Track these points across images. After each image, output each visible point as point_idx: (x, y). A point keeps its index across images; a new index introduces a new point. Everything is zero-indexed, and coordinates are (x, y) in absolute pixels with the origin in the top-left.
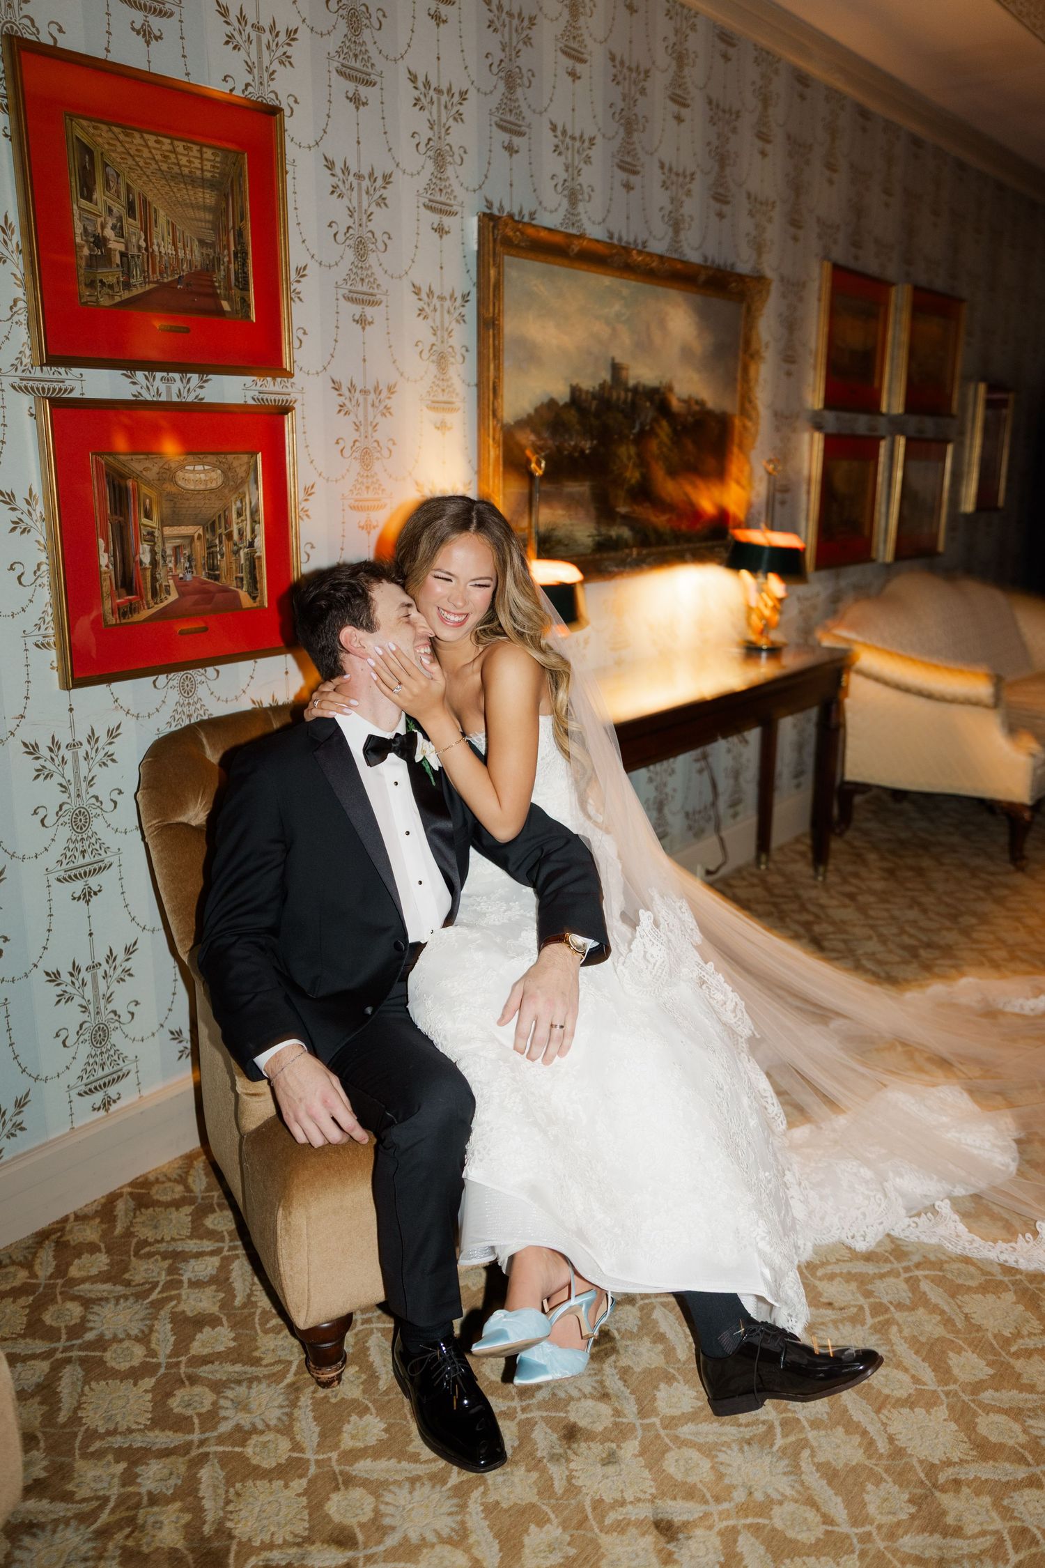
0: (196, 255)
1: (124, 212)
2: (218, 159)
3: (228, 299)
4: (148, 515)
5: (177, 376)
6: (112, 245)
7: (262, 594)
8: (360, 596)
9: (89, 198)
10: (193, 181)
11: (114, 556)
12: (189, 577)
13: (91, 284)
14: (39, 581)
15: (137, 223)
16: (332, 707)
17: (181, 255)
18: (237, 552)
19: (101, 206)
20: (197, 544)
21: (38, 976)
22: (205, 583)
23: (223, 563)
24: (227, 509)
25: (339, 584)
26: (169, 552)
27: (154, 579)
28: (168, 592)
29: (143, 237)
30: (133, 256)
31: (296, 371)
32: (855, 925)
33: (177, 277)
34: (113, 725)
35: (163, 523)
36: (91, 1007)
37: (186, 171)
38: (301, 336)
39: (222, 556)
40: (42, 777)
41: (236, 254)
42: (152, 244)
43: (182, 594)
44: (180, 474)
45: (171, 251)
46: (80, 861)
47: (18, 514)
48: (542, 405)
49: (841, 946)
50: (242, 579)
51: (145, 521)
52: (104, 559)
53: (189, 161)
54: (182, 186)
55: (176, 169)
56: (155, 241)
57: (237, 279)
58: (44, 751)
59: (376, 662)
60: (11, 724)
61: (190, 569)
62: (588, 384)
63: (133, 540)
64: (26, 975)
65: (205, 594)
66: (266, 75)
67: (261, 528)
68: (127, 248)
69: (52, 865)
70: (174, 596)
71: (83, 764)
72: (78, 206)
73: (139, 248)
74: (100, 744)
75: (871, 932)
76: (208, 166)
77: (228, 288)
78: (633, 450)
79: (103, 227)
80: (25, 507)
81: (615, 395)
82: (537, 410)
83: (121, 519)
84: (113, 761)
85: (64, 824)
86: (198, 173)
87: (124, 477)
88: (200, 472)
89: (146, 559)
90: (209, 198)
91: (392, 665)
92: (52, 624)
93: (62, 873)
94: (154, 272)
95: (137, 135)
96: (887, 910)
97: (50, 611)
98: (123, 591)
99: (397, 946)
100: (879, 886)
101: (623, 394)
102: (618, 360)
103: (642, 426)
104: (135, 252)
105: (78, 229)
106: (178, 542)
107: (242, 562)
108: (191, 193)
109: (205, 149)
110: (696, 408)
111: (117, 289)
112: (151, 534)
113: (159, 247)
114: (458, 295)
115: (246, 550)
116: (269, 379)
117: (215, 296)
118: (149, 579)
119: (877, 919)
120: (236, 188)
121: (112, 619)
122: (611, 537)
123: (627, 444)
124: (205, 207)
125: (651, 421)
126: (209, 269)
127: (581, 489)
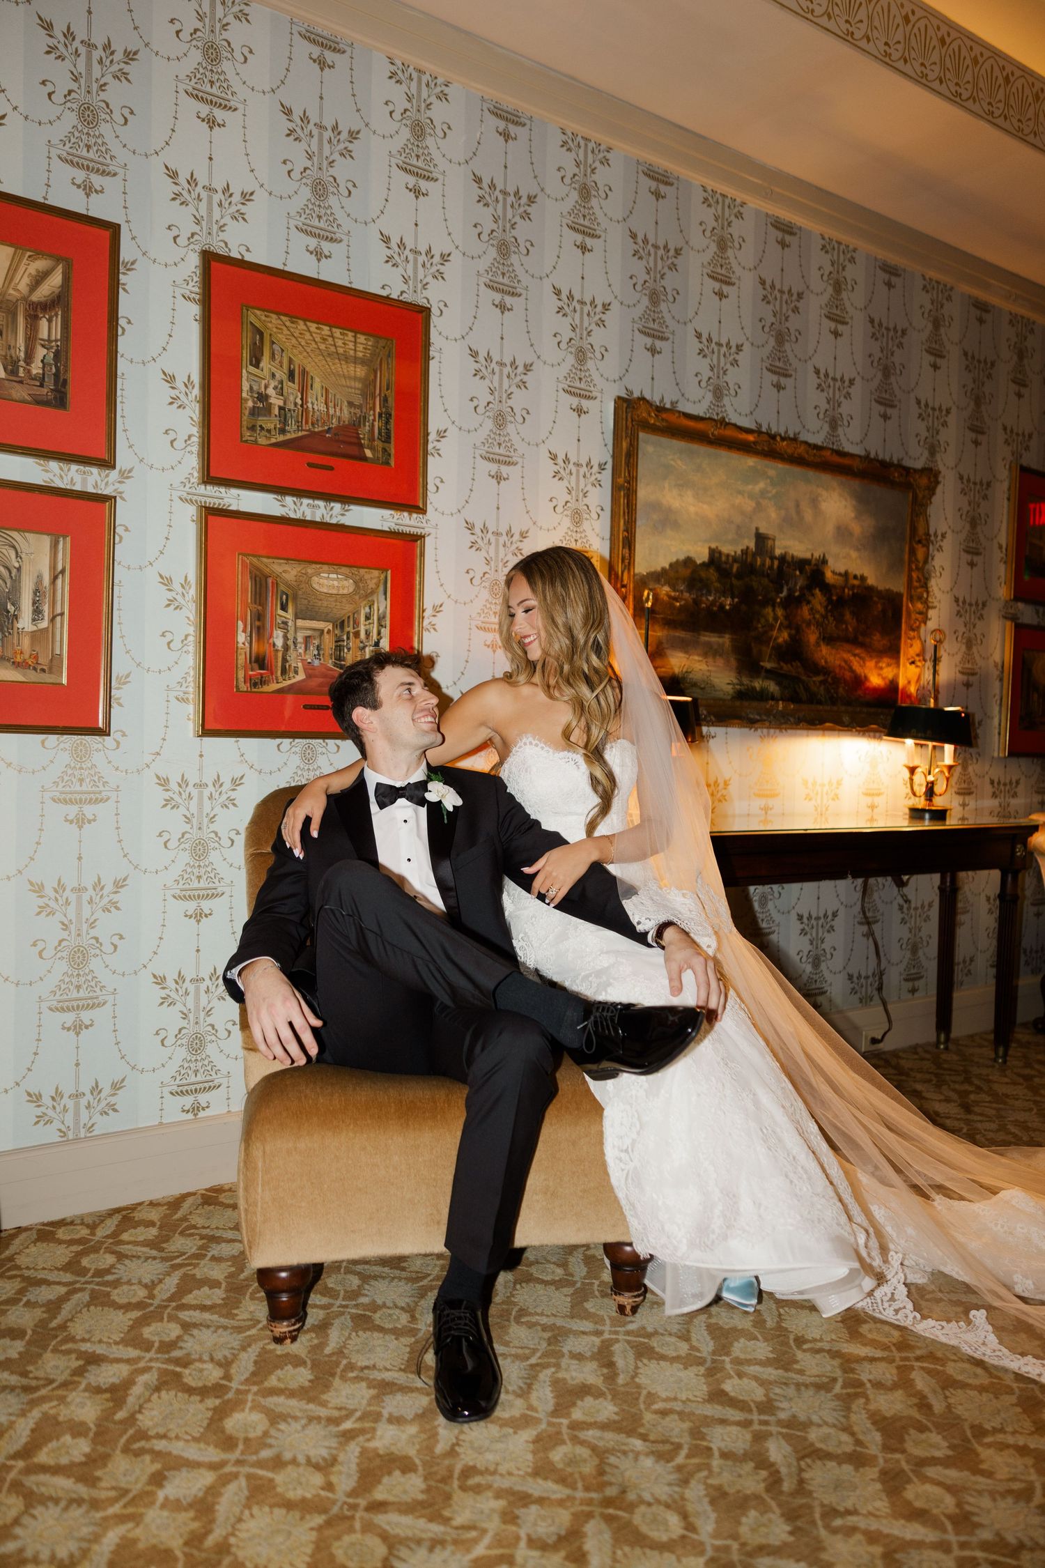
0: (346, 414)
1: (285, 378)
2: (370, 343)
3: (372, 448)
4: (284, 608)
5: (320, 503)
6: (272, 401)
9: (257, 366)
10: (346, 359)
11: (251, 638)
12: (316, 663)
13: (253, 428)
14: (186, 649)
15: (296, 386)
17: (331, 411)
18: (364, 648)
19: (266, 373)
20: (326, 636)
21: (146, 978)
22: (331, 670)
24: (357, 612)
26: (300, 639)
27: (285, 660)
28: (296, 672)
29: (300, 397)
31: (430, 508)
33: (326, 427)
34: (237, 774)
35: (297, 617)
36: (191, 1016)
37: (341, 351)
38: (439, 484)
39: (349, 649)
40: (170, 808)
41: (380, 415)
42: (307, 403)
43: (309, 676)
44: (315, 579)
45: (323, 408)
46: (196, 885)
47: (172, 593)
48: (677, 561)
51: (280, 612)
52: (242, 638)
53: (344, 343)
54: (337, 362)
55: (333, 349)
56: (310, 401)
57: (380, 433)
58: (175, 787)
60: (149, 759)
61: (318, 656)
62: (729, 549)
64: (135, 973)
66: (420, 286)
67: (386, 632)
69: (170, 883)
70: (301, 676)
71: (206, 802)
72: (247, 371)
73: (296, 404)
74: (224, 789)
76: (360, 348)
77: (372, 439)
78: (780, 612)
79: (266, 387)
80: (181, 591)
81: (759, 561)
82: (671, 565)
83: (260, 608)
84: (234, 805)
85: (186, 851)
86: (352, 353)
87: (266, 577)
88: (333, 579)
89: (279, 643)
90: (360, 371)
92: (192, 684)
93: (180, 893)
94: (307, 423)
95: (301, 322)
97: (192, 673)
98: (256, 666)
101: (768, 562)
102: (762, 531)
103: (791, 591)
104: (292, 407)
105: (245, 386)
106: (309, 633)
108: (345, 367)
109: (359, 336)
110: (856, 582)
112: (285, 623)
113: (313, 405)
114: (595, 463)
116: (406, 514)
117: (361, 446)
118: (280, 659)
121: (243, 687)
122: (754, 688)
123: (774, 606)
124: (355, 378)
125: (802, 589)
126: (355, 425)
127: (721, 640)
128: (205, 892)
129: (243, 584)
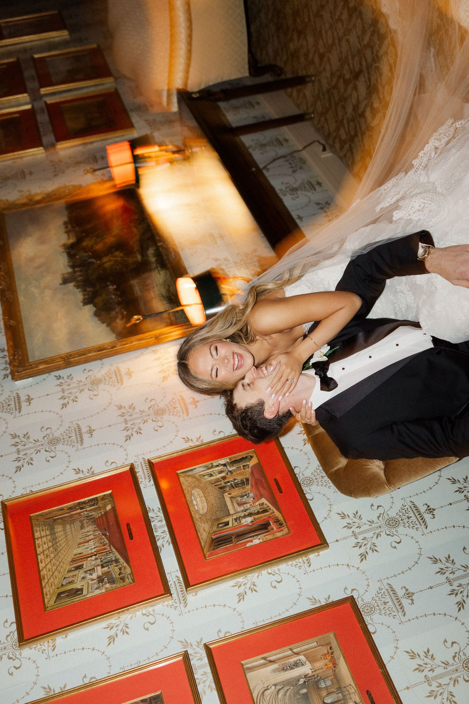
0: (90, 528)
1: (82, 571)
2: (38, 529)
3: (105, 507)
4: (227, 524)
5: (152, 524)
6: (100, 573)
7: (248, 453)
8: (246, 413)
9: (81, 590)
10: (54, 540)
11: (253, 536)
12: (251, 495)
13: (123, 579)
14: (277, 572)
15: (84, 563)
16: (309, 412)
17: (92, 537)
18: (230, 472)
20: (233, 495)
22: (252, 485)
23: (239, 478)
24: (210, 482)
25: (243, 425)
26: (242, 508)
29: (90, 558)
30: (102, 561)
31: (128, 463)
32: (341, 52)
33: (103, 537)
34: (339, 517)
35: (229, 514)
37: (50, 544)
38: (110, 463)
39: (235, 479)
40: (376, 548)
41: (82, 508)
42: (92, 553)
43: (261, 496)
44: (201, 512)
45: (91, 543)
46: (414, 518)
47: (247, 590)
49: (357, 59)
50: (244, 466)
51: (231, 525)
52: (256, 541)
53: (45, 543)
54: (58, 544)
55: (51, 549)
56: (90, 552)
57: (93, 505)
58: (362, 550)
59: (279, 396)
60: (353, 570)
61: (247, 495)
62: (79, 296)
63: (242, 529)
65: (257, 484)
68: (99, 565)
69: (420, 533)
70: (264, 500)
71: (363, 528)
73: (96, 559)
74: (351, 522)
75: (344, 41)
76: (43, 533)
77: (99, 508)
78: (105, 259)
79: (93, 580)
80: (243, 587)
81: (80, 278)
83: (233, 537)
84: (357, 513)
85: (397, 531)
86: (49, 537)
87: (213, 540)
88: (197, 502)
89: (249, 519)
90: (59, 529)
91: (278, 387)
93: (422, 526)
94: (105, 549)
96: (326, 32)
97: (290, 563)
98: (269, 528)
99: (439, 353)
100: (311, 40)
101: (77, 274)
103: (90, 257)
104: (99, 561)
107: (235, 468)
108: (60, 539)
109: (36, 537)
110: (69, 227)
111: (120, 566)
112: (236, 520)
113: (92, 549)
114: (58, 382)
115: (228, 467)
116: (138, 475)
117: (106, 513)
119: (333, 37)
120: (49, 516)
121: (286, 531)
122: (156, 261)
123: (103, 264)
124: (64, 530)
125: (86, 252)
126: (94, 521)
127: (136, 285)
128: (415, 512)
129: (222, 552)
